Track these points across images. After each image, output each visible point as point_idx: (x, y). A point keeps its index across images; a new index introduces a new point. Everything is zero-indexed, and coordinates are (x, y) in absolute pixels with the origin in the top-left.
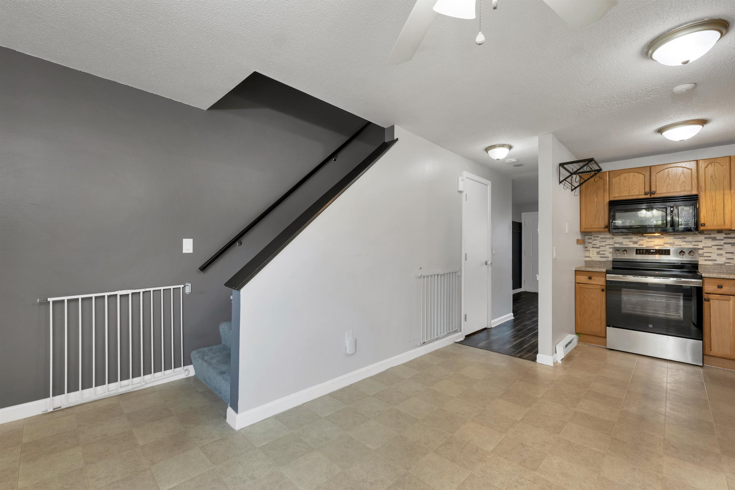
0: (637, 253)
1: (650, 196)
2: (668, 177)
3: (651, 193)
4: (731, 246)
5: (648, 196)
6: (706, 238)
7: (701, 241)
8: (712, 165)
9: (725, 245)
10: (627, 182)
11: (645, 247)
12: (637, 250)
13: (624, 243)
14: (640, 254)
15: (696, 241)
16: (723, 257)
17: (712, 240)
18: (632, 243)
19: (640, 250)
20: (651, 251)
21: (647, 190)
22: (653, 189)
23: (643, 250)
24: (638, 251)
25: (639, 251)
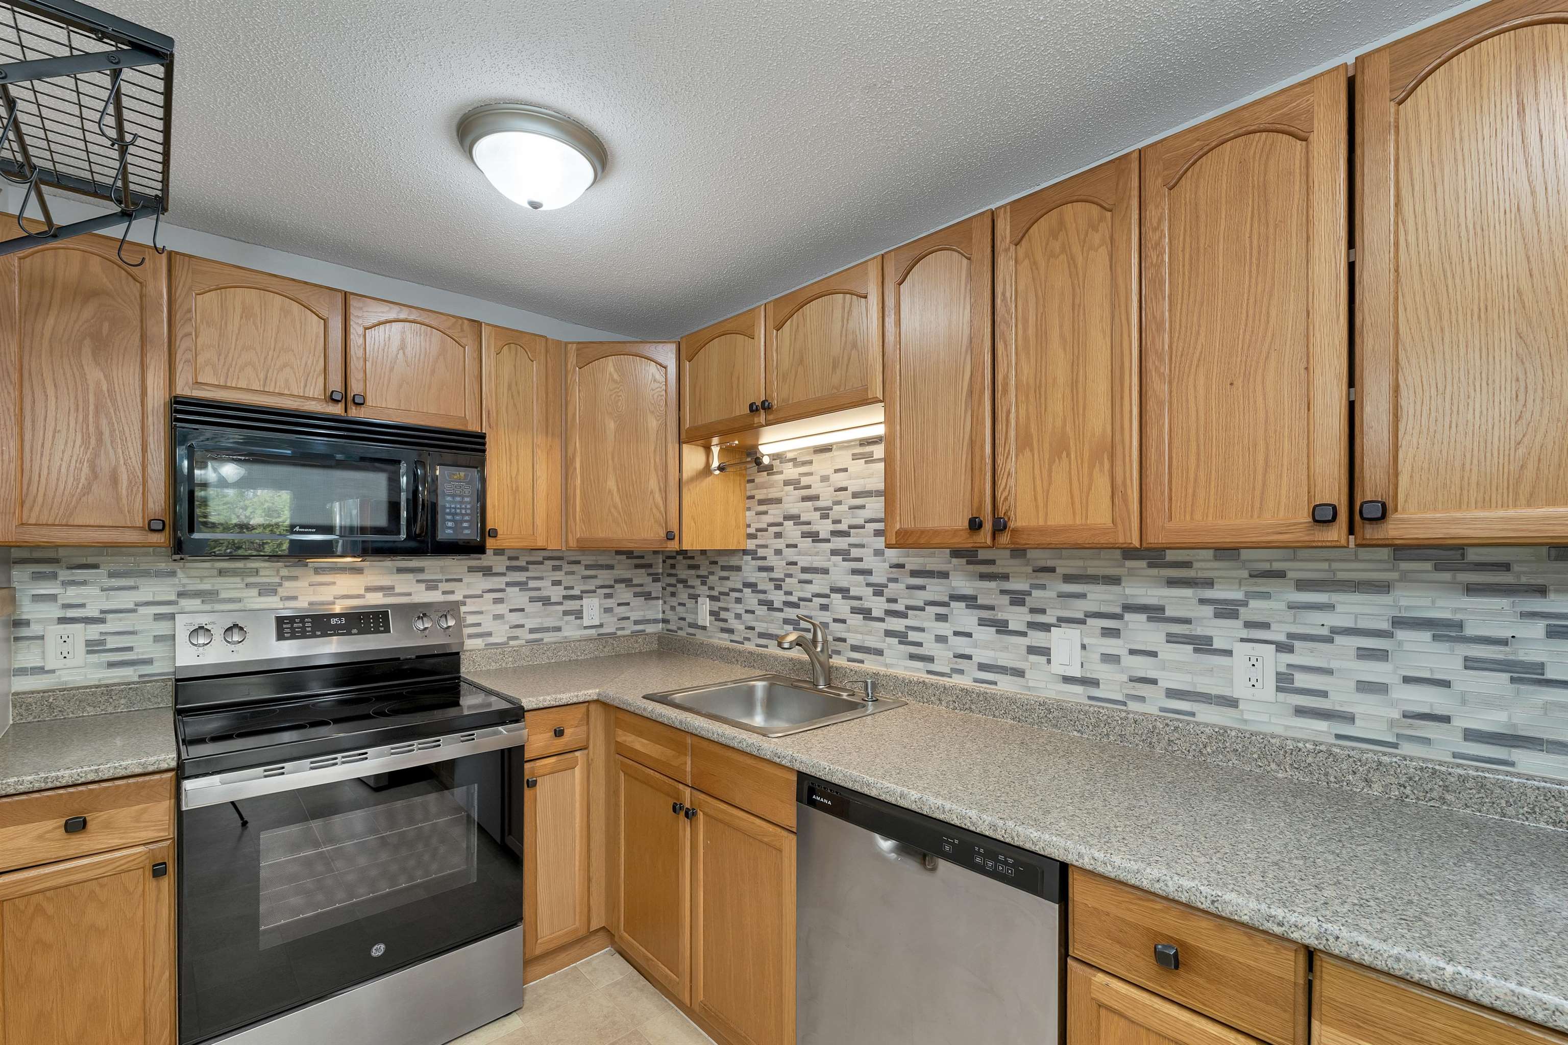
0: (280, 637)
1: (346, 411)
2: (401, 352)
3: (350, 398)
4: (520, 590)
5: (337, 410)
6: (471, 570)
7: (460, 580)
8: (510, 348)
9: (509, 589)
10: (257, 329)
11: (306, 605)
12: (280, 621)
13: (223, 595)
14: (293, 637)
15: (447, 580)
16: (504, 624)
17: (484, 575)
18: (254, 592)
19: (292, 619)
20: (334, 621)
21: (336, 384)
22: (356, 387)
23: (302, 618)
24: (285, 626)
25: (289, 626)
